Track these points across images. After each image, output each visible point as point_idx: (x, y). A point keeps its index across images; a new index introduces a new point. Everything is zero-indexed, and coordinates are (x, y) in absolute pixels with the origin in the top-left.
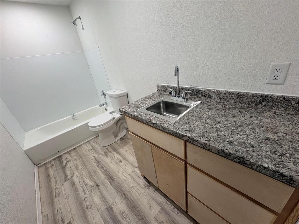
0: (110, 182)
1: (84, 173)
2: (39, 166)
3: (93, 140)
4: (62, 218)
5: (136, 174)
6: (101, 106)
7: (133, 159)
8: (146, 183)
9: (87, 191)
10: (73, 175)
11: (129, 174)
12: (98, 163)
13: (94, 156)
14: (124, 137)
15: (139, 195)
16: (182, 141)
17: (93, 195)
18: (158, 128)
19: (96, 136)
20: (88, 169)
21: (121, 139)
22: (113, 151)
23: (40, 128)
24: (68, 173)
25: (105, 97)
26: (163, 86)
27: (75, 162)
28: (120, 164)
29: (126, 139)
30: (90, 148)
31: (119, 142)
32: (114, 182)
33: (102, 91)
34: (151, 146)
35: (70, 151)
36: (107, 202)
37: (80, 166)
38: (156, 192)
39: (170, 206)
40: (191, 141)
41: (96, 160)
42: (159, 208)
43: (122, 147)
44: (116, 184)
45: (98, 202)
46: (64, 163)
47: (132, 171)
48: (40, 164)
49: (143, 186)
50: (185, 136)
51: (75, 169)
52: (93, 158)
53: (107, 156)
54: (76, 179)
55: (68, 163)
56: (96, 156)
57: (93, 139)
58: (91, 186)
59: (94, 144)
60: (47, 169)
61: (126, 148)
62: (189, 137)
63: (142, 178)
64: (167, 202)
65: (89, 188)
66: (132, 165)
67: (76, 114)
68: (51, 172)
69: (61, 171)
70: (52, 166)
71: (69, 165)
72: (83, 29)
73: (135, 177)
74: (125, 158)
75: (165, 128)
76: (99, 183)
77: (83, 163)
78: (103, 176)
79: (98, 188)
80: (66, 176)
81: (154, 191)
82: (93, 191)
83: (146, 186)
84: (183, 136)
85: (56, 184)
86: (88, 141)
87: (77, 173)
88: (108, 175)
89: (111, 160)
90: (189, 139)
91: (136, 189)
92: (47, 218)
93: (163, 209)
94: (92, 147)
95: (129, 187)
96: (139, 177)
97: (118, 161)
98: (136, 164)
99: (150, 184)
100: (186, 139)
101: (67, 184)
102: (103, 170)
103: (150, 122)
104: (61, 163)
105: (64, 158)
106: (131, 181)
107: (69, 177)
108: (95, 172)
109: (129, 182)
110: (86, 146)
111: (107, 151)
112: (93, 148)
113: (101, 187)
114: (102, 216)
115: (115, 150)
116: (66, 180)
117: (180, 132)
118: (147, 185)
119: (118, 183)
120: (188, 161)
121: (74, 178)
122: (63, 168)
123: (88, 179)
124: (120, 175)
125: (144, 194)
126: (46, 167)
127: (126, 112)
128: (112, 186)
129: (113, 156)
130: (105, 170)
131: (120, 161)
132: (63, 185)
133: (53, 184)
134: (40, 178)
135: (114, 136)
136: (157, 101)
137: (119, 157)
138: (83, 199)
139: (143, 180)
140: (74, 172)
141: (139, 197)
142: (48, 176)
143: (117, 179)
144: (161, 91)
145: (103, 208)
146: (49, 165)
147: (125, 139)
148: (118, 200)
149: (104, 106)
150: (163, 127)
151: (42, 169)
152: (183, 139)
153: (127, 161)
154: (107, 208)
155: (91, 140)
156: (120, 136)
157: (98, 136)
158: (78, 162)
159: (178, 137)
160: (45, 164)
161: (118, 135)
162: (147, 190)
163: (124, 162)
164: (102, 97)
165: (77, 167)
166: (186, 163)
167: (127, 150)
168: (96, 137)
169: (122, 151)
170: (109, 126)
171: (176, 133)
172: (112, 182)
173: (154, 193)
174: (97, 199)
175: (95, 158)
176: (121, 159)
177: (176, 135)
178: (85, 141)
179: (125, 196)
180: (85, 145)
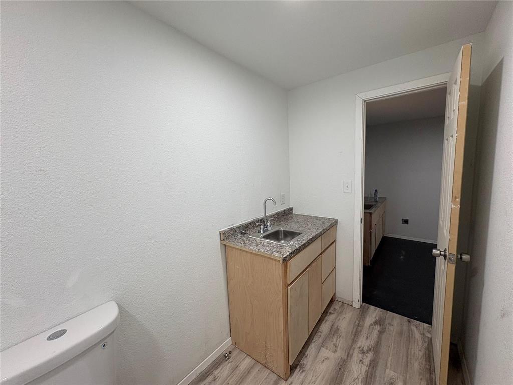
8: (298, 370)
15: (318, 378)
34: (308, 271)
38: (306, 355)
39: (317, 339)
42: (323, 349)
49: (303, 374)
64: (314, 342)
81: (306, 357)
83: (302, 370)
93: (322, 345)
99: (298, 365)
118: (300, 369)
125: (314, 371)
141: (320, 377)
162: (307, 367)
173: (308, 357)
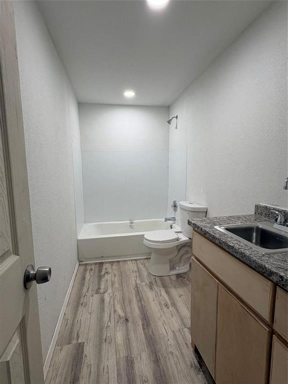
0: (143, 325)
1: (118, 295)
2: (81, 263)
3: (142, 261)
4: (78, 333)
5: (184, 338)
6: (166, 220)
7: (186, 313)
8: (196, 362)
9: (113, 320)
10: (107, 291)
11: (173, 331)
12: (138, 292)
13: (136, 281)
14: (184, 275)
15: (178, 372)
16: (270, 284)
17: (118, 328)
18: (234, 254)
19: (148, 257)
20: (123, 293)
21: (179, 276)
22: (161, 285)
23: (98, 223)
24: (102, 286)
25: (175, 210)
26: (266, 207)
27: (113, 276)
28: (166, 309)
29: (186, 279)
30: (135, 269)
31: (174, 278)
32: (148, 329)
33: (175, 202)
34: (218, 284)
35: (113, 262)
36: (130, 349)
37: (117, 285)
40: (283, 285)
41: (137, 287)
43: (175, 287)
44: (151, 333)
45: (120, 342)
46: (103, 273)
47: (179, 330)
48: (82, 261)
49: (189, 363)
50: (275, 274)
51: (110, 285)
52: (134, 283)
53: (151, 289)
54: (107, 298)
55: (106, 275)
56: (138, 282)
57: (142, 259)
58: (120, 316)
59: (141, 266)
60: (85, 270)
61: (181, 291)
62: (282, 277)
63: (192, 349)
65: (117, 317)
66: (182, 320)
67: (135, 221)
68: (88, 276)
69: (96, 279)
70: (91, 270)
71: (107, 277)
72: (176, 128)
73: (181, 340)
74: (174, 305)
75: (245, 256)
76: (130, 318)
77: (121, 284)
78: (137, 312)
79: (126, 324)
80: (99, 288)
82: (119, 323)
83: (193, 365)
84: (272, 273)
85: (88, 291)
86: (136, 260)
87: (111, 291)
88: (144, 315)
89: (155, 296)
90: (281, 279)
91: (176, 359)
92: (66, 323)
94: (138, 268)
95: (166, 349)
96: (186, 344)
97: (163, 303)
98: (188, 322)
99: (201, 368)
100: (275, 279)
101: (96, 298)
102: (140, 304)
103: (225, 243)
104: (100, 271)
105: (104, 267)
106: (172, 342)
107: (102, 291)
108: (130, 302)
109: (169, 342)
110: (132, 265)
111: (154, 282)
112: (139, 270)
113: (130, 324)
114: (118, 363)
115: (164, 286)
116: (97, 292)
117: (267, 266)
118: (195, 365)
119: (154, 335)
120: (276, 327)
121: (106, 294)
122: (100, 277)
123: (119, 305)
124: (160, 324)
125: (186, 377)
126: (86, 267)
127: (196, 225)
128: (144, 333)
129: (159, 294)
130: (142, 305)
131: (166, 305)
132: (92, 296)
133: (85, 289)
134: (77, 276)
135: (170, 266)
136: (248, 224)
137: (167, 299)
138: (106, 326)
139: (192, 354)
140: (109, 288)
141: (177, 376)
142: (84, 278)
143: (153, 327)
144: (261, 215)
145: (123, 354)
146: (89, 268)
147: (184, 278)
148: (145, 356)
149: (170, 222)
150: (242, 253)
151: (82, 268)
152: (271, 280)
153: (177, 310)
154: (127, 356)
155: (140, 259)
156: (178, 270)
157: (150, 258)
158: (116, 279)
159: (262, 274)
160: (86, 264)
161: (176, 269)
162: (193, 374)
163: (171, 308)
164: (172, 209)
165: (113, 284)
166: (272, 332)
167: (182, 295)
168: (147, 259)
169: (174, 292)
170: (168, 247)
171: (261, 266)
172: (145, 327)
174: (120, 337)
175: (136, 284)
176: (169, 303)
177: (261, 270)
178: (133, 258)
179: (156, 360)
180: (130, 262)
